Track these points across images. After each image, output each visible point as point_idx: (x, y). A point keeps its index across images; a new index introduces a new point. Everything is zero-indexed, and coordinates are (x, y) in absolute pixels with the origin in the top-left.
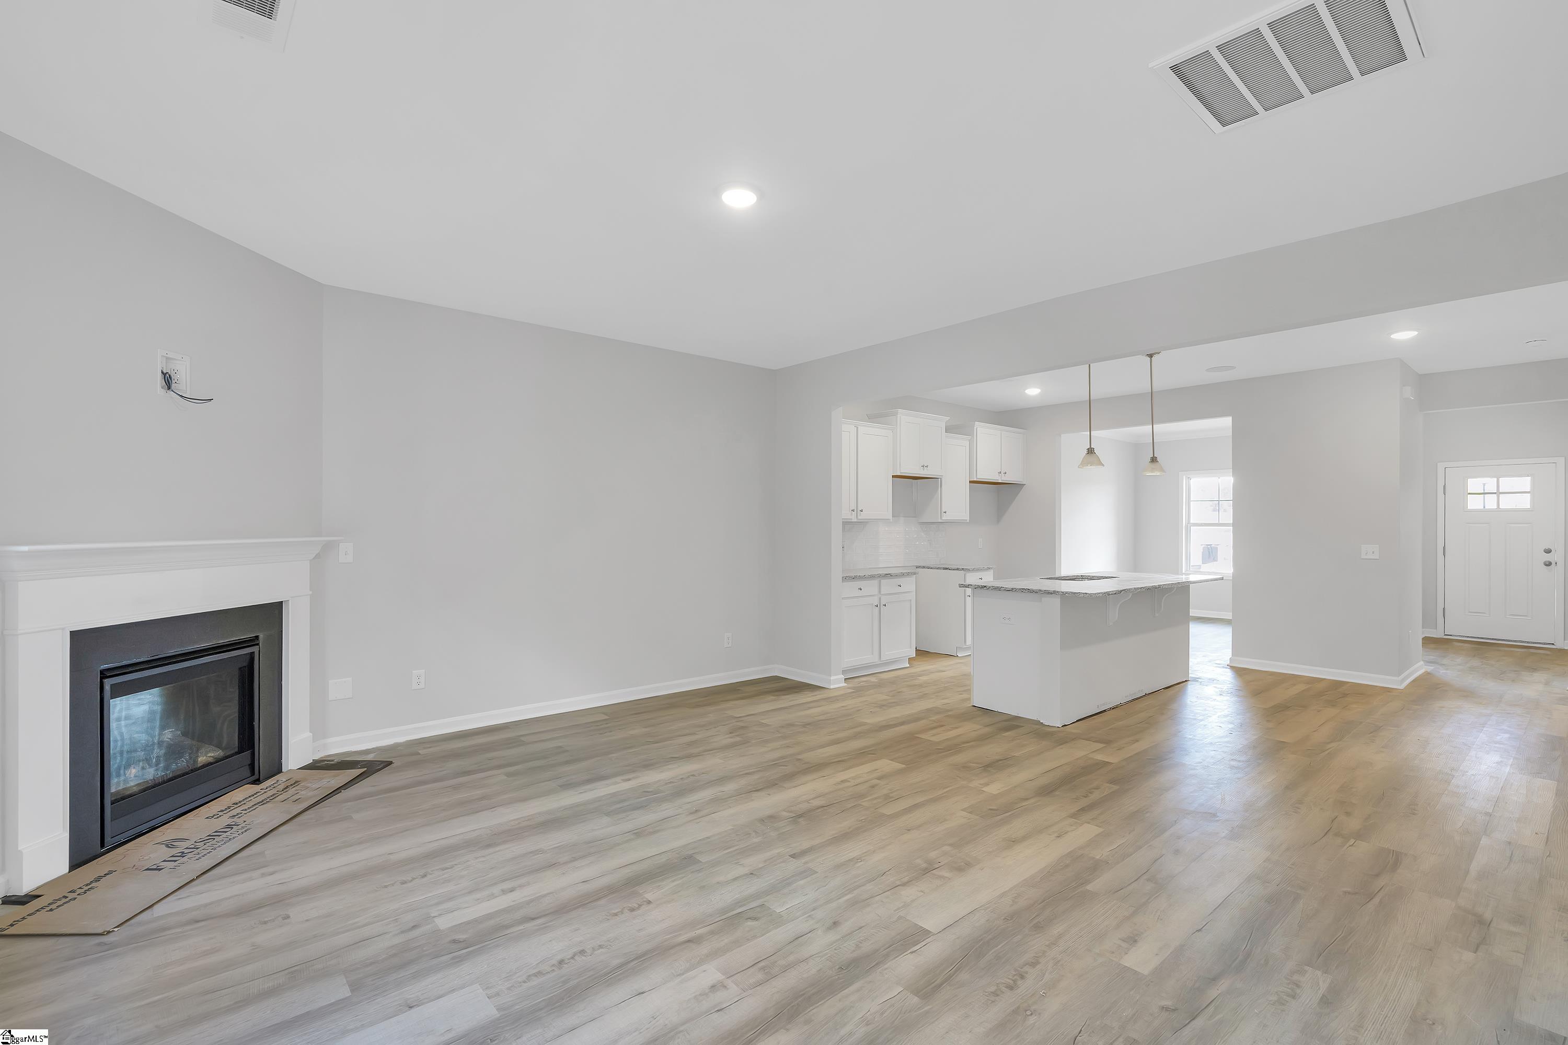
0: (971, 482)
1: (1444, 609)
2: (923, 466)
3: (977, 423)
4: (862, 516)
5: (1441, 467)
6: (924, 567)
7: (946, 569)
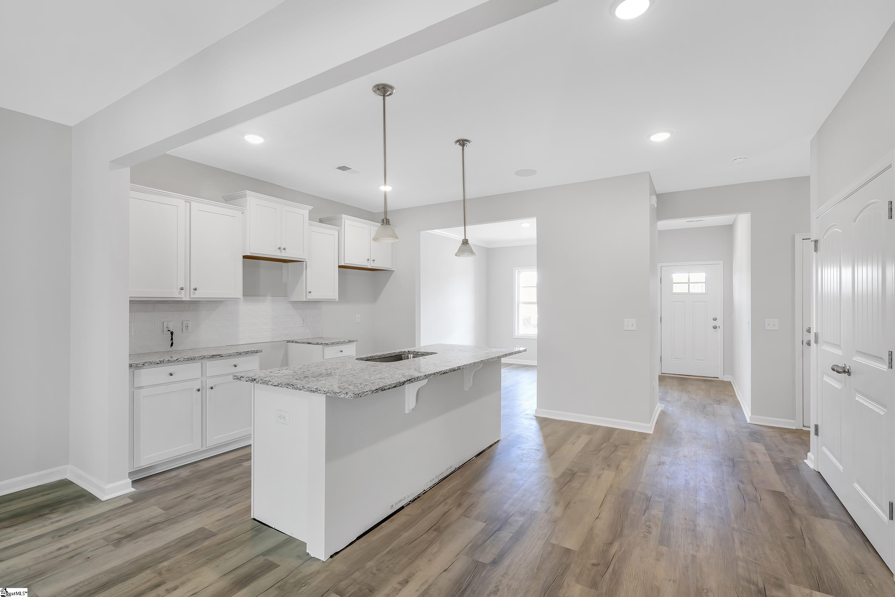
0: (340, 267)
1: (661, 357)
2: (279, 248)
3: (344, 216)
4: (197, 295)
5: (659, 265)
6: (293, 342)
7: (309, 343)
